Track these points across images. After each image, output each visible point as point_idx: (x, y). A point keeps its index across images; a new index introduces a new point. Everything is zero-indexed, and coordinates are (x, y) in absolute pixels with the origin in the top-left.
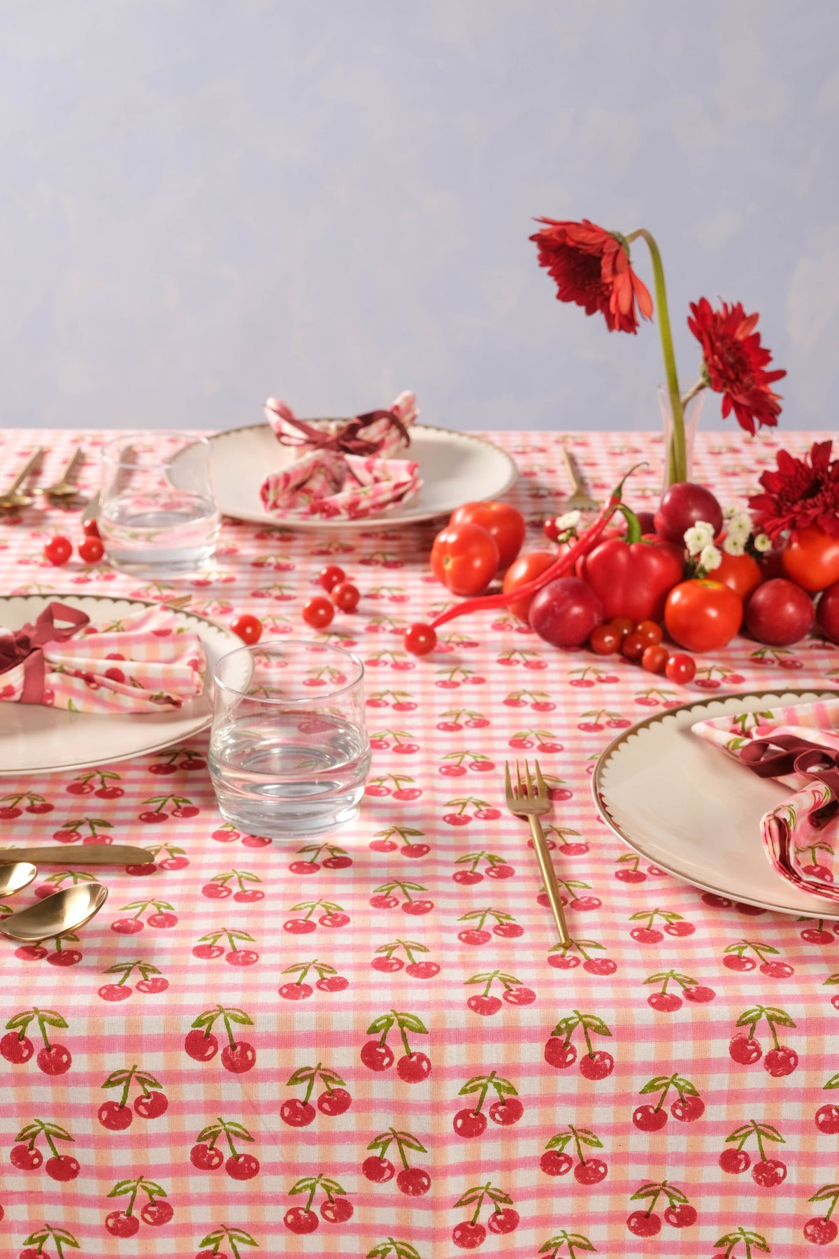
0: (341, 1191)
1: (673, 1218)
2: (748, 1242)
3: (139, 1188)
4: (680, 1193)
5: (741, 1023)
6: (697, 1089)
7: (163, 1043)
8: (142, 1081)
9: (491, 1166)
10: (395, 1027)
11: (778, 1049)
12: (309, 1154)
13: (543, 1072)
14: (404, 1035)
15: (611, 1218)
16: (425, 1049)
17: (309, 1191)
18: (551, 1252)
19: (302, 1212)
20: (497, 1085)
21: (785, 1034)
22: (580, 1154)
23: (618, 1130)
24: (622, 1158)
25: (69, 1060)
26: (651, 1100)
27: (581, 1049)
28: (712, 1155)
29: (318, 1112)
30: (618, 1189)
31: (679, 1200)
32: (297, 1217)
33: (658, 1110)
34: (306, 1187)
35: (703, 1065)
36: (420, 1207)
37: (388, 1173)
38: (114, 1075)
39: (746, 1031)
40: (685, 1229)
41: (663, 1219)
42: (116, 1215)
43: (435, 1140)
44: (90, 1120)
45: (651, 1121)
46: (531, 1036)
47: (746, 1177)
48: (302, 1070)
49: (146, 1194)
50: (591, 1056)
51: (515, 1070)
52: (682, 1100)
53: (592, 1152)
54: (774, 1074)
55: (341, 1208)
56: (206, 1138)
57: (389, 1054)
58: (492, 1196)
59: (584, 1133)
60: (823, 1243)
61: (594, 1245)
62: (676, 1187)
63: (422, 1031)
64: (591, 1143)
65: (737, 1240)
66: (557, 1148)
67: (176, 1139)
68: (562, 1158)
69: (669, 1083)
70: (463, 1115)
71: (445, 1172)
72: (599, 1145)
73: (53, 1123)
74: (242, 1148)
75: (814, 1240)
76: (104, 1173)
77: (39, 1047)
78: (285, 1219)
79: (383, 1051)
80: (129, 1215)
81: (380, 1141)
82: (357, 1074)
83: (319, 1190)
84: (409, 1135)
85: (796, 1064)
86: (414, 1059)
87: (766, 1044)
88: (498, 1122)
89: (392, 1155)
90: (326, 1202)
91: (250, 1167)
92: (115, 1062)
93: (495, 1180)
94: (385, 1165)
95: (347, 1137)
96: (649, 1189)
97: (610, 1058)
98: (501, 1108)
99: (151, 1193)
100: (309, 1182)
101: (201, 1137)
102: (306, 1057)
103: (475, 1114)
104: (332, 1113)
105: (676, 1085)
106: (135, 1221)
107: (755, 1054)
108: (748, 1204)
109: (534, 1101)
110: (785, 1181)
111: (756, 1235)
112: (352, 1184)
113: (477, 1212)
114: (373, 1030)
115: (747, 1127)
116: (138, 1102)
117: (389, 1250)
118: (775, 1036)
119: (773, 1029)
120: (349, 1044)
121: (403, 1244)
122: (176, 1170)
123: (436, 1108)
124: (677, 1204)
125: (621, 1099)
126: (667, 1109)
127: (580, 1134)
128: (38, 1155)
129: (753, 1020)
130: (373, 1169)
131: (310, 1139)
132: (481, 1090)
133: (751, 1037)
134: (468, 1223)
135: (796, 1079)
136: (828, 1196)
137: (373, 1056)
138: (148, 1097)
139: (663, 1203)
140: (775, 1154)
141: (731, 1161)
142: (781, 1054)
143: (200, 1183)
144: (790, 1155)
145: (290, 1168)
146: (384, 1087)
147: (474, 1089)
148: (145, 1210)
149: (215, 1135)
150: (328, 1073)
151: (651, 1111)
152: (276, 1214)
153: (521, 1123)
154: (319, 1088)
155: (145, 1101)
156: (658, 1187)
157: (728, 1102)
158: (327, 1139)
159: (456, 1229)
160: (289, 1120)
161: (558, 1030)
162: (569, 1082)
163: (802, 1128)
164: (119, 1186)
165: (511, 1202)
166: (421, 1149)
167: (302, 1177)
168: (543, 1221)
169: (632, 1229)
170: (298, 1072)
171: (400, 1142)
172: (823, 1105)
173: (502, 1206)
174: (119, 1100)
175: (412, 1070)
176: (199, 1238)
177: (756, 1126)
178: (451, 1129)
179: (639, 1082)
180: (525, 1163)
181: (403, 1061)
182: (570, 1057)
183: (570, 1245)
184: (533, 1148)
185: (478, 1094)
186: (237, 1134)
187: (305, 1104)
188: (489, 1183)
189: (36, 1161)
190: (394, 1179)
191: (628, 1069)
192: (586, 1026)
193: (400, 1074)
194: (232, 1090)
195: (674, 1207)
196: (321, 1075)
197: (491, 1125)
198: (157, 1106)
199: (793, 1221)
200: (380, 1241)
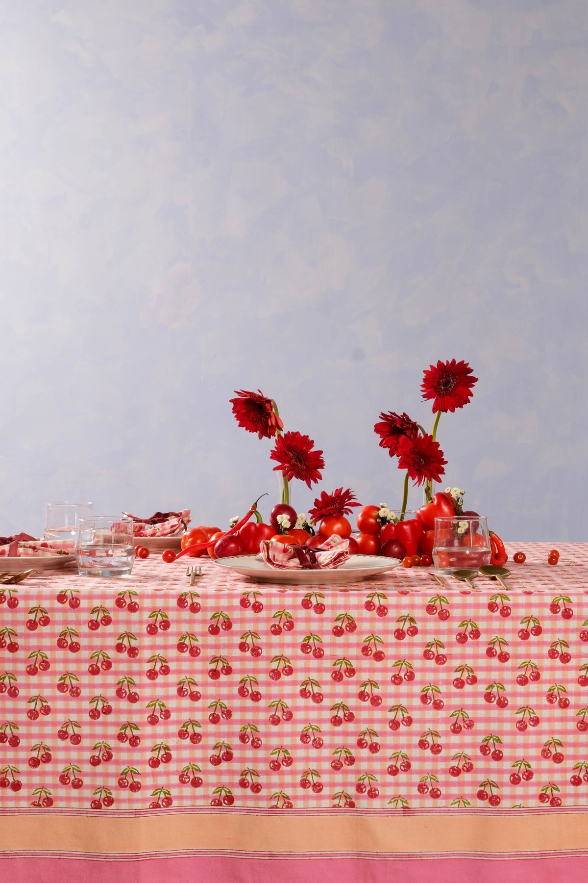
0: (108, 657)
1: (224, 671)
2: (251, 680)
3: (39, 655)
4: (225, 660)
5: (244, 594)
6: (230, 617)
7: (49, 597)
8: (42, 611)
9: (160, 647)
10: (128, 593)
11: (256, 602)
12: (97, 642)
13: (177, 610)
14: (130, 596)
15: (202, 672)
16: (137, 601)
17: (97, 657)
18: (182, 685)
19: (94, 666)
20: (161, 615)
21: (258, 597)
22: (191, 644)
23: (203, 634)
24: (206, 646)
25: (18, 603)
26: (214, 622)
27: (189, 601)
28: (236, 644)
29: (101, 625)
30: (204, 659)
31: (226, 663)
32: (93, 668)
33: (217, 626)
34: (96, 655)
35: (231, 608)
36: (135, 662)
37: (124, 649)
38: (32, 609)
39: (245, 596)
40: (229, 676)
41: (221, 672)
42: (30, 666)
43: (140, 635)
44: (23, 627)
45: (214, 631)
46: (173, 597)
47: (248, 654)
48: (96, 608)
49: (41, 657)
50: (193, 604)
51: (167, 609)
52: (225, 622)
53: (195, 643)
54: (255, 612)
55: (108, 664)
56: (63, 635)
57: (125, 602)
58: (160, 659)
59: (192, 635)
60: (276, 680)
61: (197, 683)
62: (225, 658)
63: (136, 595)
64: (194, 639)
65: (247, 680)
66: (183, 641)
67: (52, 635)
68: (184, 645)
69: (219, 616)
70: (150, 626)
71: (144, 648)
72: (197, 640)
73: (11, 628)
74: (75, 639)
75: (273, 679)
76: (27, 648)
77: (8, 598)
78: (89, 669)
79: (123, 601)
80: (35, 666)
81: (121, 636)
82: (114, 610)
83: (101, 657)
84: (131, 634)
85: (263, 608)
86: (133, 604)
87: (252, 601)
88: (162, 629)
89: (125, 642)
90: (103, 662)
91: (77, 647)
92: (33, 604)
93: (160, 653)
94: (123, 646)
95: (111, 635)
96: (215, 660)
97: (199, 605)
98: (163, 624)
99: (43, 657)
100: (97, 654)
101: (61, 635)
102: (97, 603)
103: (154, 626)
104: (105, 625)
105: (222, 616)
106: (36, 668)
107: (248, 604)
108: (250, 665)
109: (174, 621)
110: (262, 655)
111: (253, 677)
112: (112, 654)
113: (155, 666)
114: (120, 594)
115: (247, 633)
116: (40, 619)
117: (124, 681)
118: (255, 598)
119: (255, 596)
120: (111, 598)
121: (129, 678)
122: (51, 648)
123: (140, 622)
124: (225, 665)
125: (204, 621)
126: (220, 626)
127: (190, 635)
128: (5, 642)
129: (248, 594)
130: (119, 648)
131: (98, 636)
132: (156, 616)
133: (247, 598)
134: (152, 669)
135: (263, 614)
136: (277, 660)
137: (119, 603)
138: (43, 618)
139: (220, 665)
140: (258, 644)
141: (243, 647)
142: (257, 604)
143: (60, 654)
144: (262, 644)
145: (91, 648)
146: (123, 615)
147: (153, 616)
148: (40, 664)
149: (65, 634)
150: (104, 609)
151: (214, 627)
152: (85, 667)
153: (170, 630)
154: (101, 615)
155: (42, 619)
156: (218, 658)
157: (240, 623)
158: (104, 635)
159: (148, 672)
160: (91, 628)
161: (182, 595)
162: (186, 614)
163: (266, 633)
164: (32, 654)
165: (167, 663)
166: (136, 639)
167: (95, 651)
168: (179, 672)
169: (210, 676)
170: (94, 609)
171: (128, 636)
172: (273, 624)
173: (164, 664)
174: (33, 619)
175: (133, 608)
176: (58, 677)
177: (250, 633)
178: (146, 631)
179: (210, 615)
180: (171, 647)
181: (129, 605)
182: (186, 604)
183: (189, 682)
184: (174, 641)
185: (155, 618)
186: (73, 633)
187: (96, 621)
188: (159, 654)
189: (4, 644)
190: (126, 651)
191: (206, 609)
192: (191, 594)
193: (128, 610)
194: (72, 616)
195: (224, 666)
196: (102, 610)
197: (160, 630)
198: (46, 622)
199: (266, 671)
200: (121, 677)
